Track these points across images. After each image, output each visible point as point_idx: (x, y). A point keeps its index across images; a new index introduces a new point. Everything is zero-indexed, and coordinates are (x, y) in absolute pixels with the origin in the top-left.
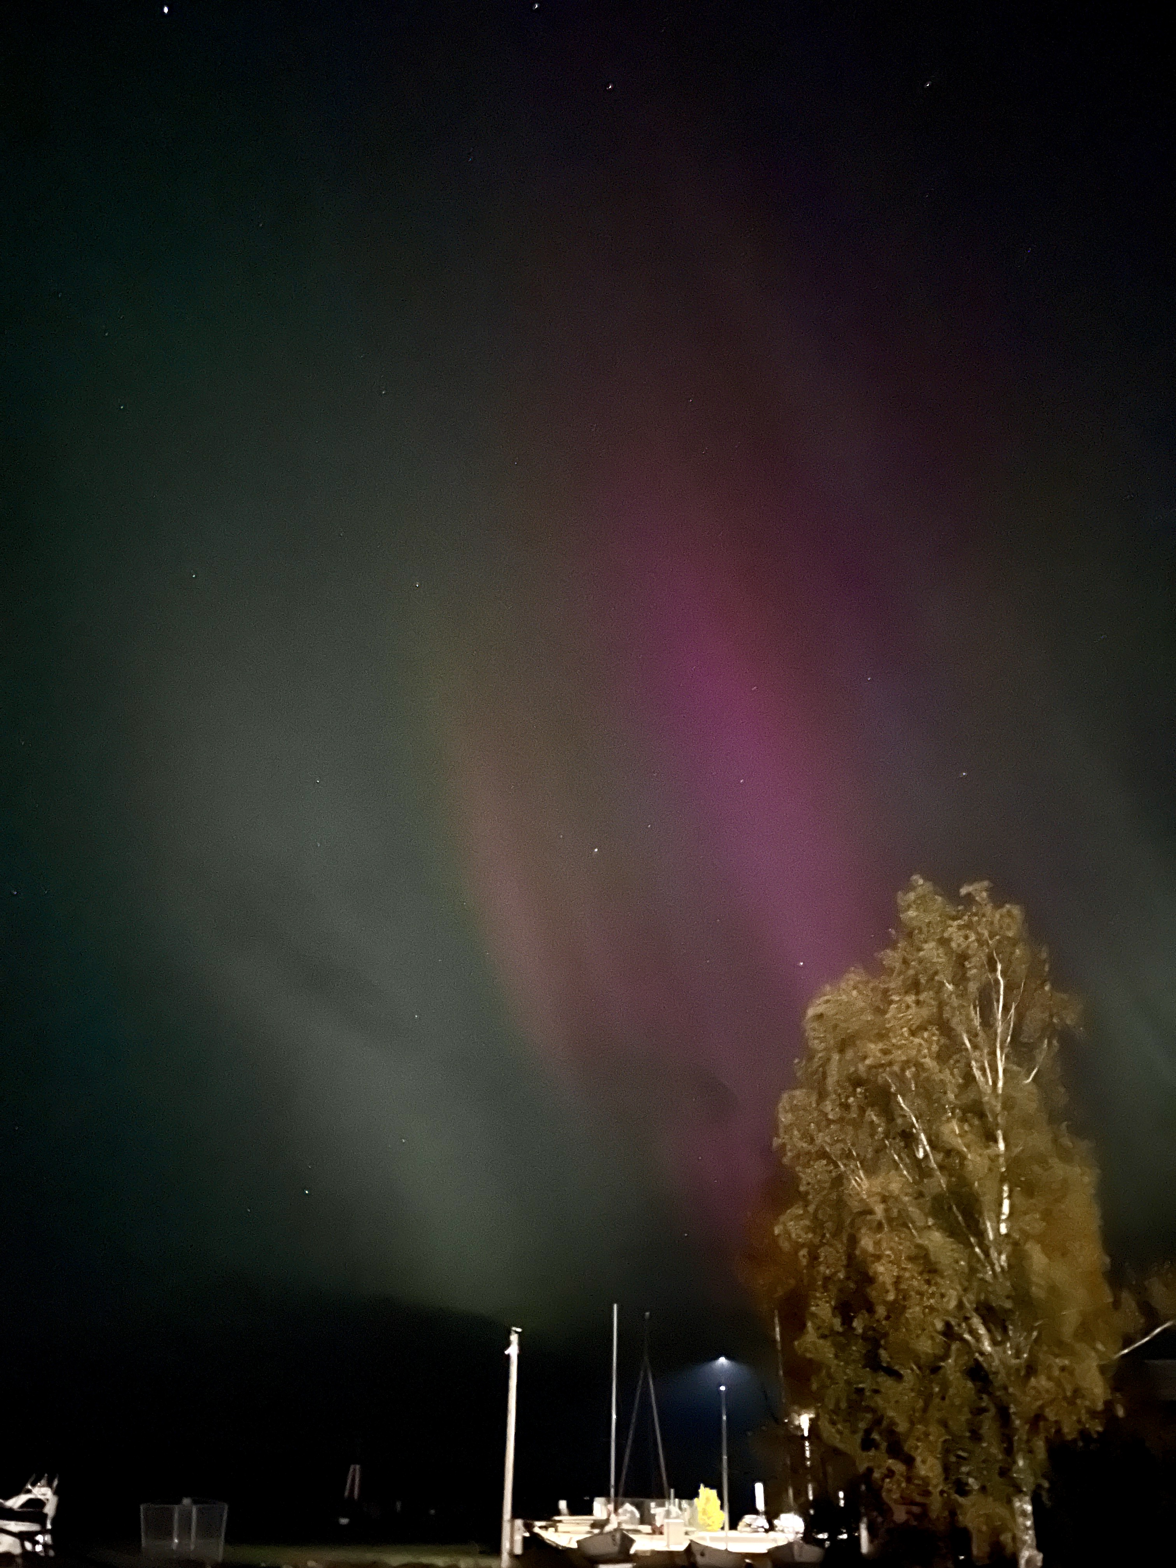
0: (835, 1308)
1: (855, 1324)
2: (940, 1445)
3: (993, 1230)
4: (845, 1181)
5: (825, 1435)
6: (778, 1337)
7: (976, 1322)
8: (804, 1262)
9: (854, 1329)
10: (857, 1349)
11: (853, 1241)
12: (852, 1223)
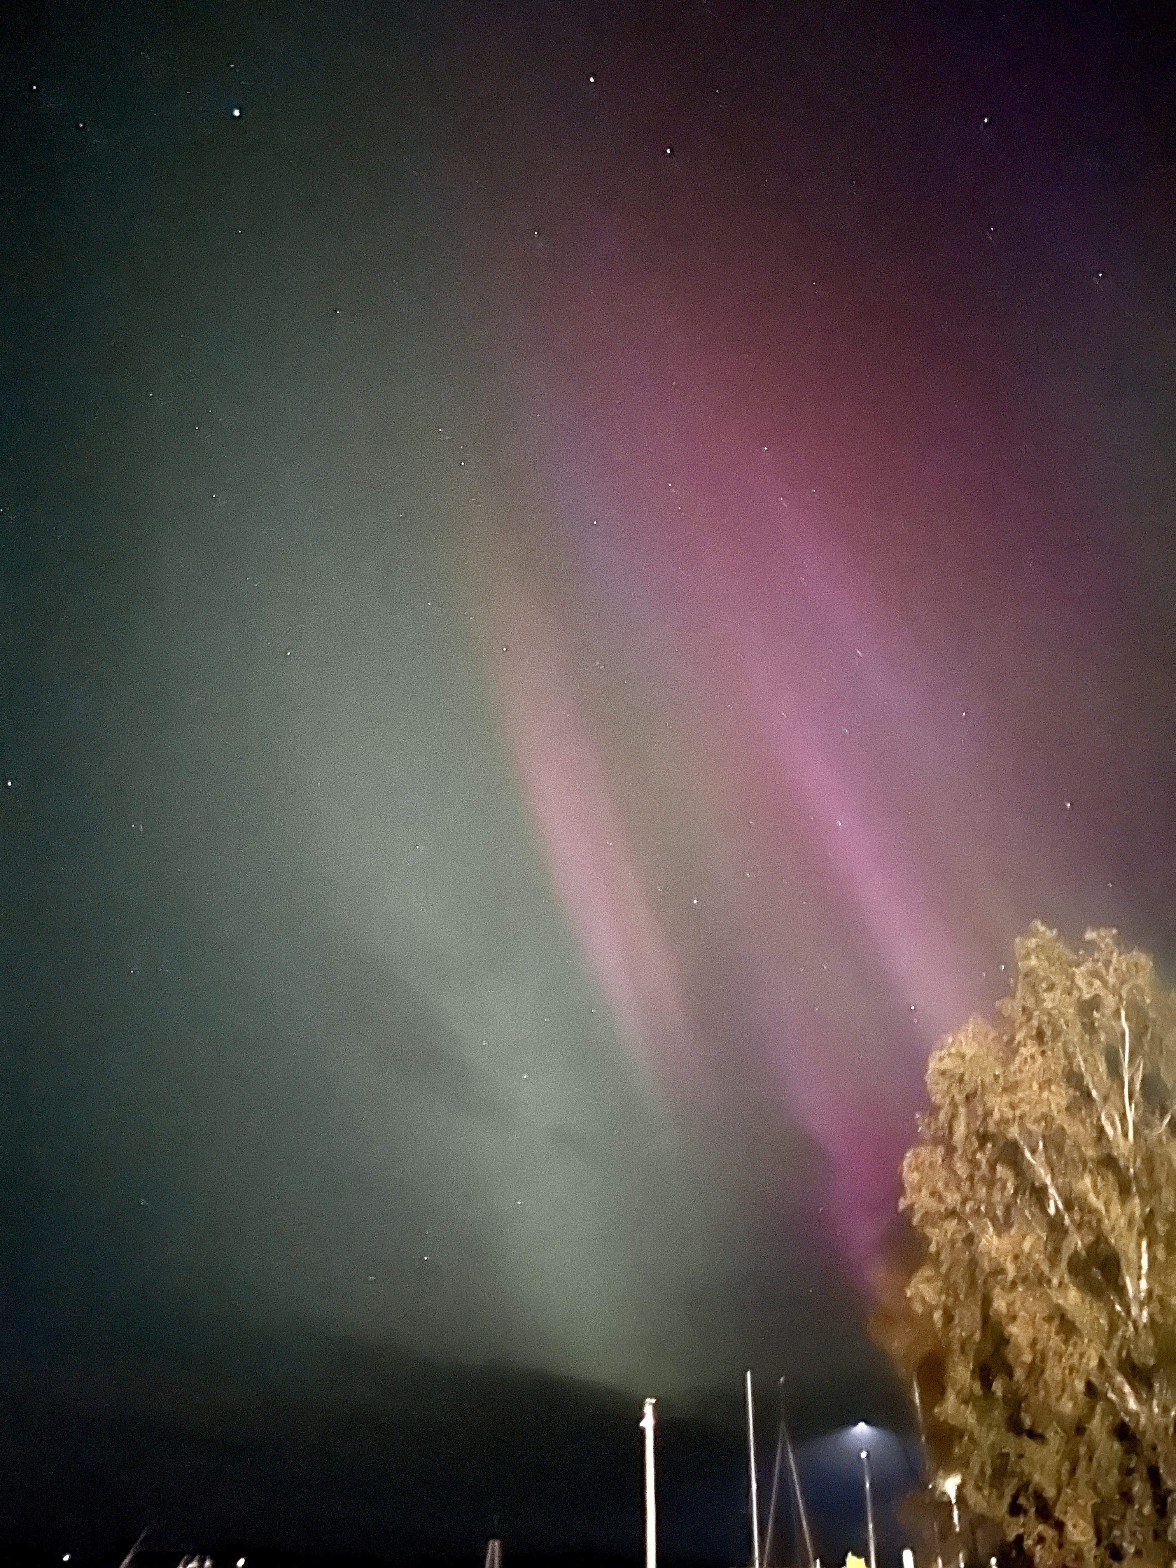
0: (973, 1372)
1: (994, 1385)
2: (1089, 1509)
3: (1133, 1286)
4: (976, 1241)
5: (971, 1502)
6: (917, 1401)
7: (1119, 1378)
8: (939, 1325)
9: (993, 1393)
10: (998, 1413)
11: (987, 1301)
12: (985, 1282)
